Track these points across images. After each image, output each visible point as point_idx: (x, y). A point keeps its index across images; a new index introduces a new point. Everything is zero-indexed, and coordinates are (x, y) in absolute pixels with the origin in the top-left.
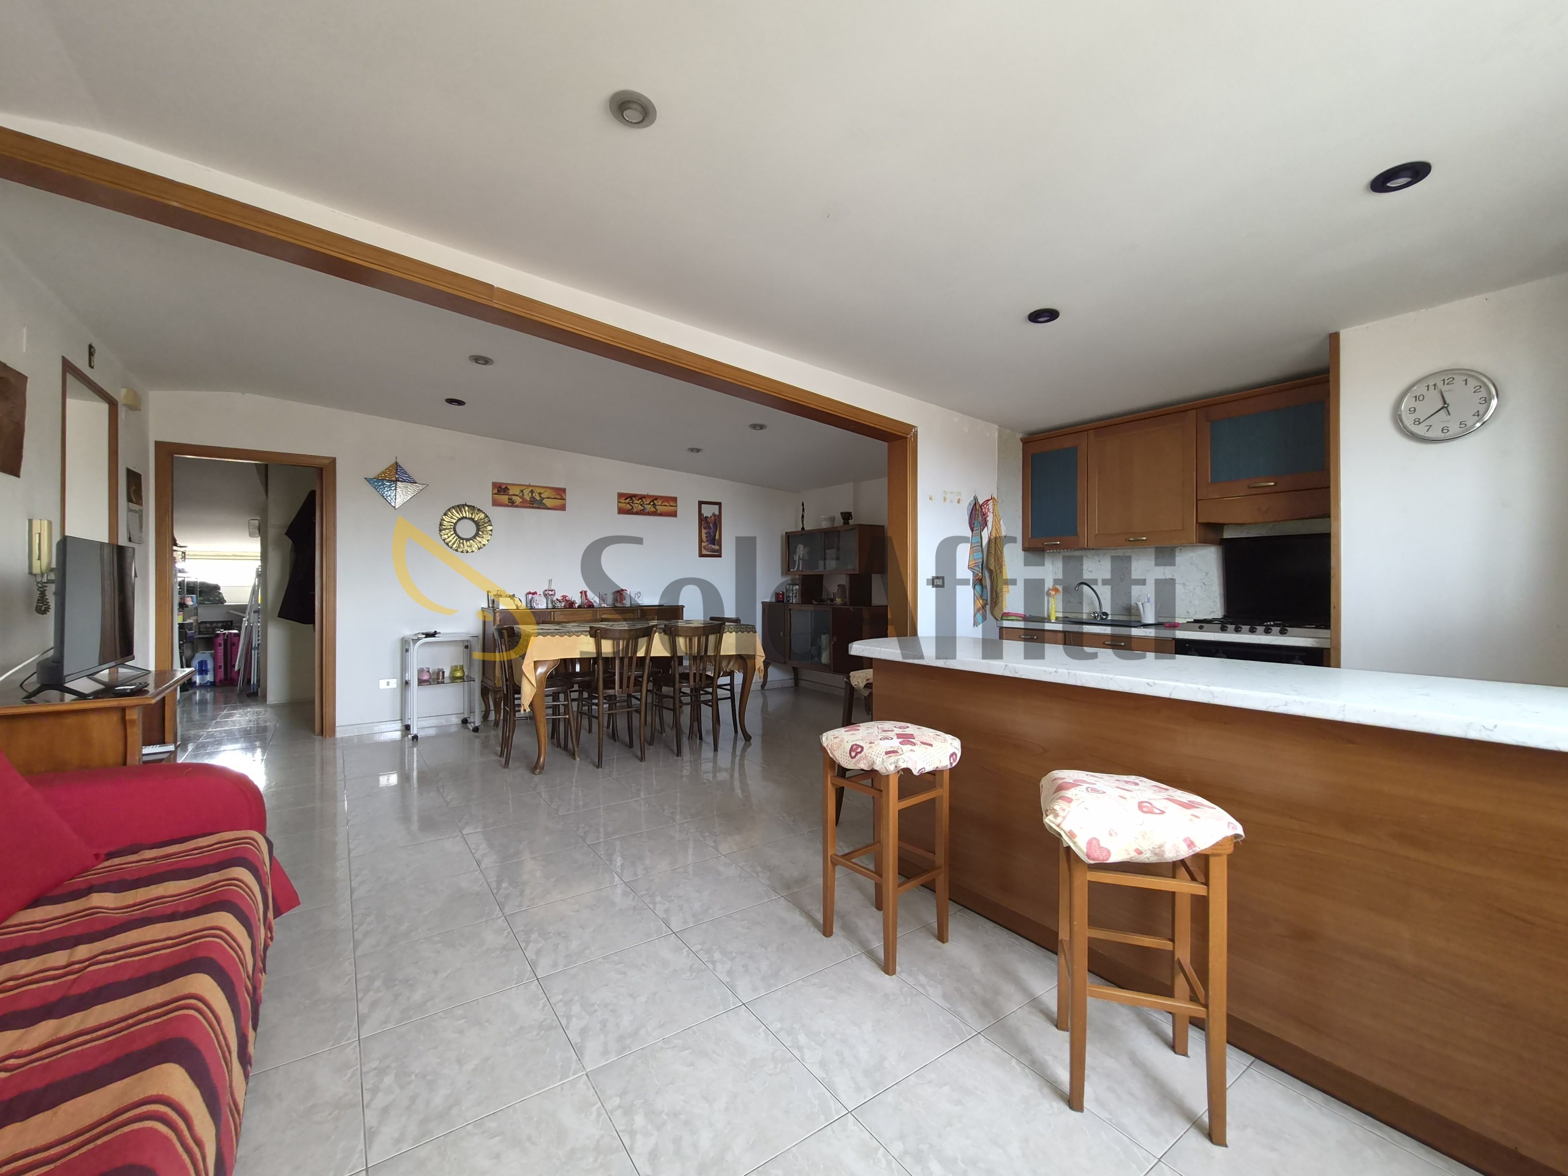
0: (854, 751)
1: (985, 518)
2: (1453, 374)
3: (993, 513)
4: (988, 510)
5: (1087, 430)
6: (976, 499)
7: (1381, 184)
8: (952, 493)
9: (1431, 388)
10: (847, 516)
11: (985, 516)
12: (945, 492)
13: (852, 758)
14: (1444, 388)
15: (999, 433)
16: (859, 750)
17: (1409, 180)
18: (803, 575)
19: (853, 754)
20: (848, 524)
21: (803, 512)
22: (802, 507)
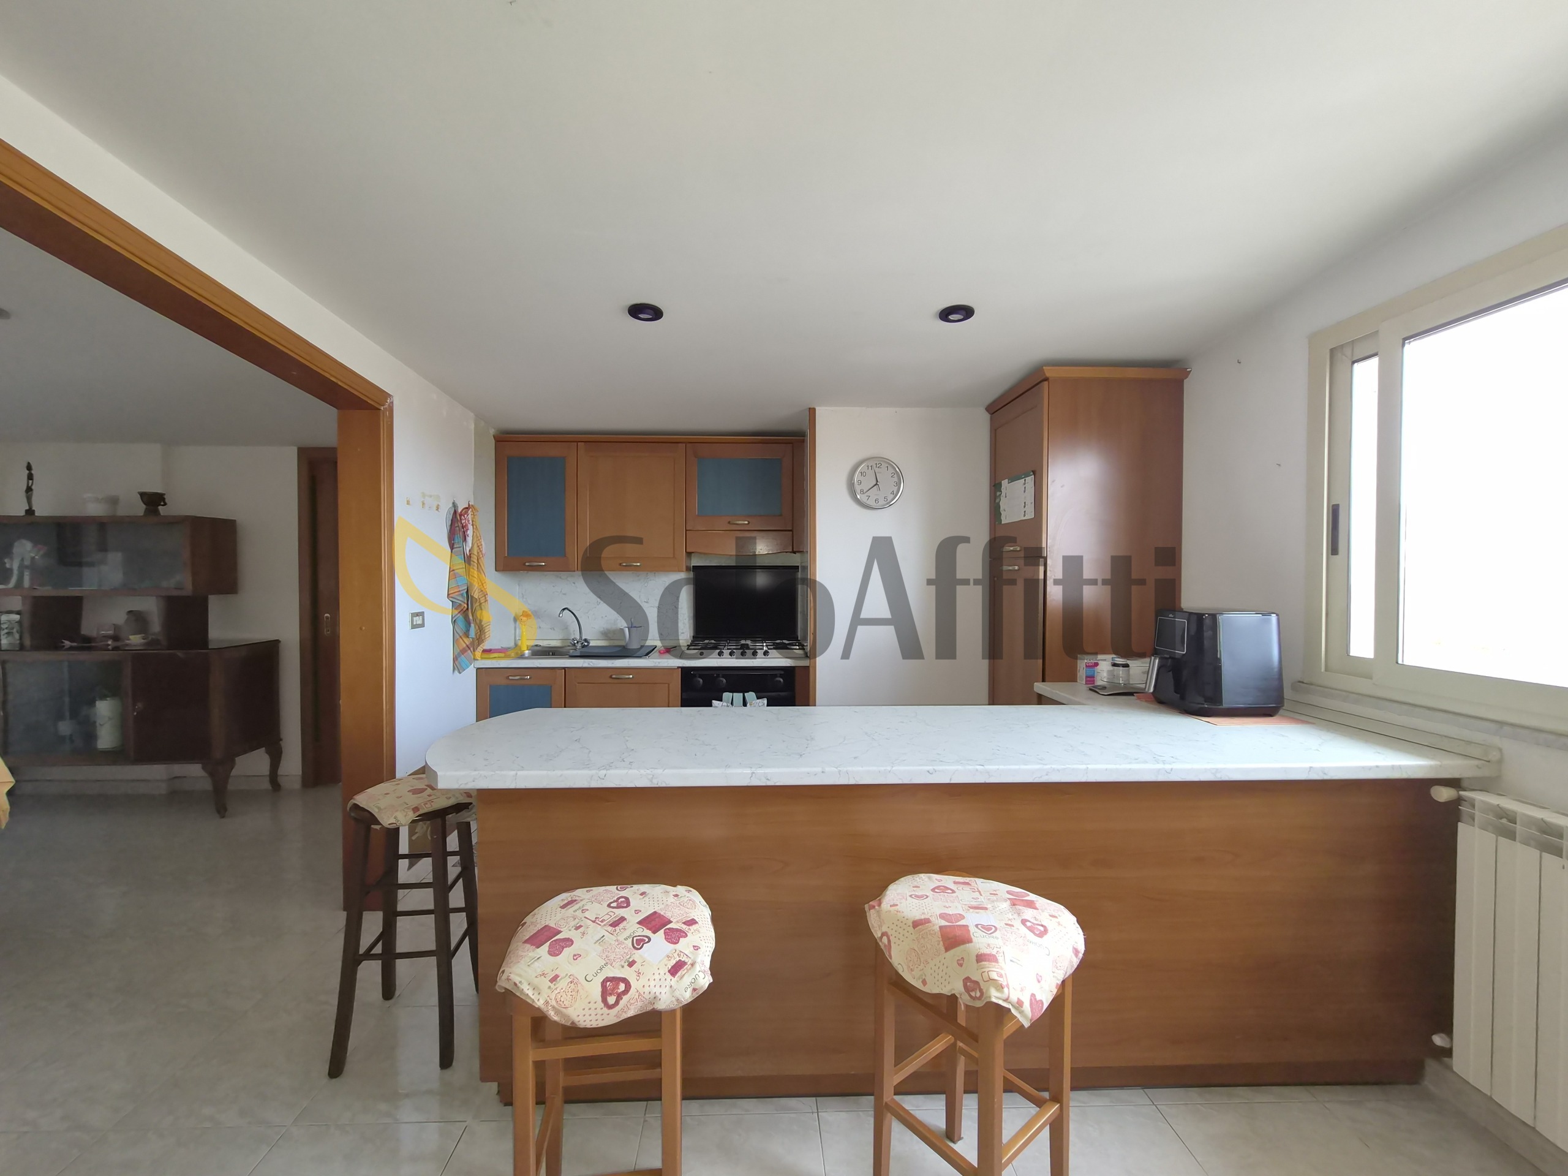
0: (611, 994)
1: (464, 532)
2: (882, 461)
3: (473, 525)
4: (468, 521)
5: (577, 442)
6: (454, 505)
7: (946, 314)
8: (431, 496)
9: (870, 468)
10: (154, 501)
11: (464, 528)
12: (424, 495)
13: (610, 1007)
14: (877, 470)
15: (475, 425)
16: (622, 987)
17: (962, 317)
18: (35, 597)
19: (611, 1000)
20: (157, 512)
21: (30, 481)
22: (28, 472)
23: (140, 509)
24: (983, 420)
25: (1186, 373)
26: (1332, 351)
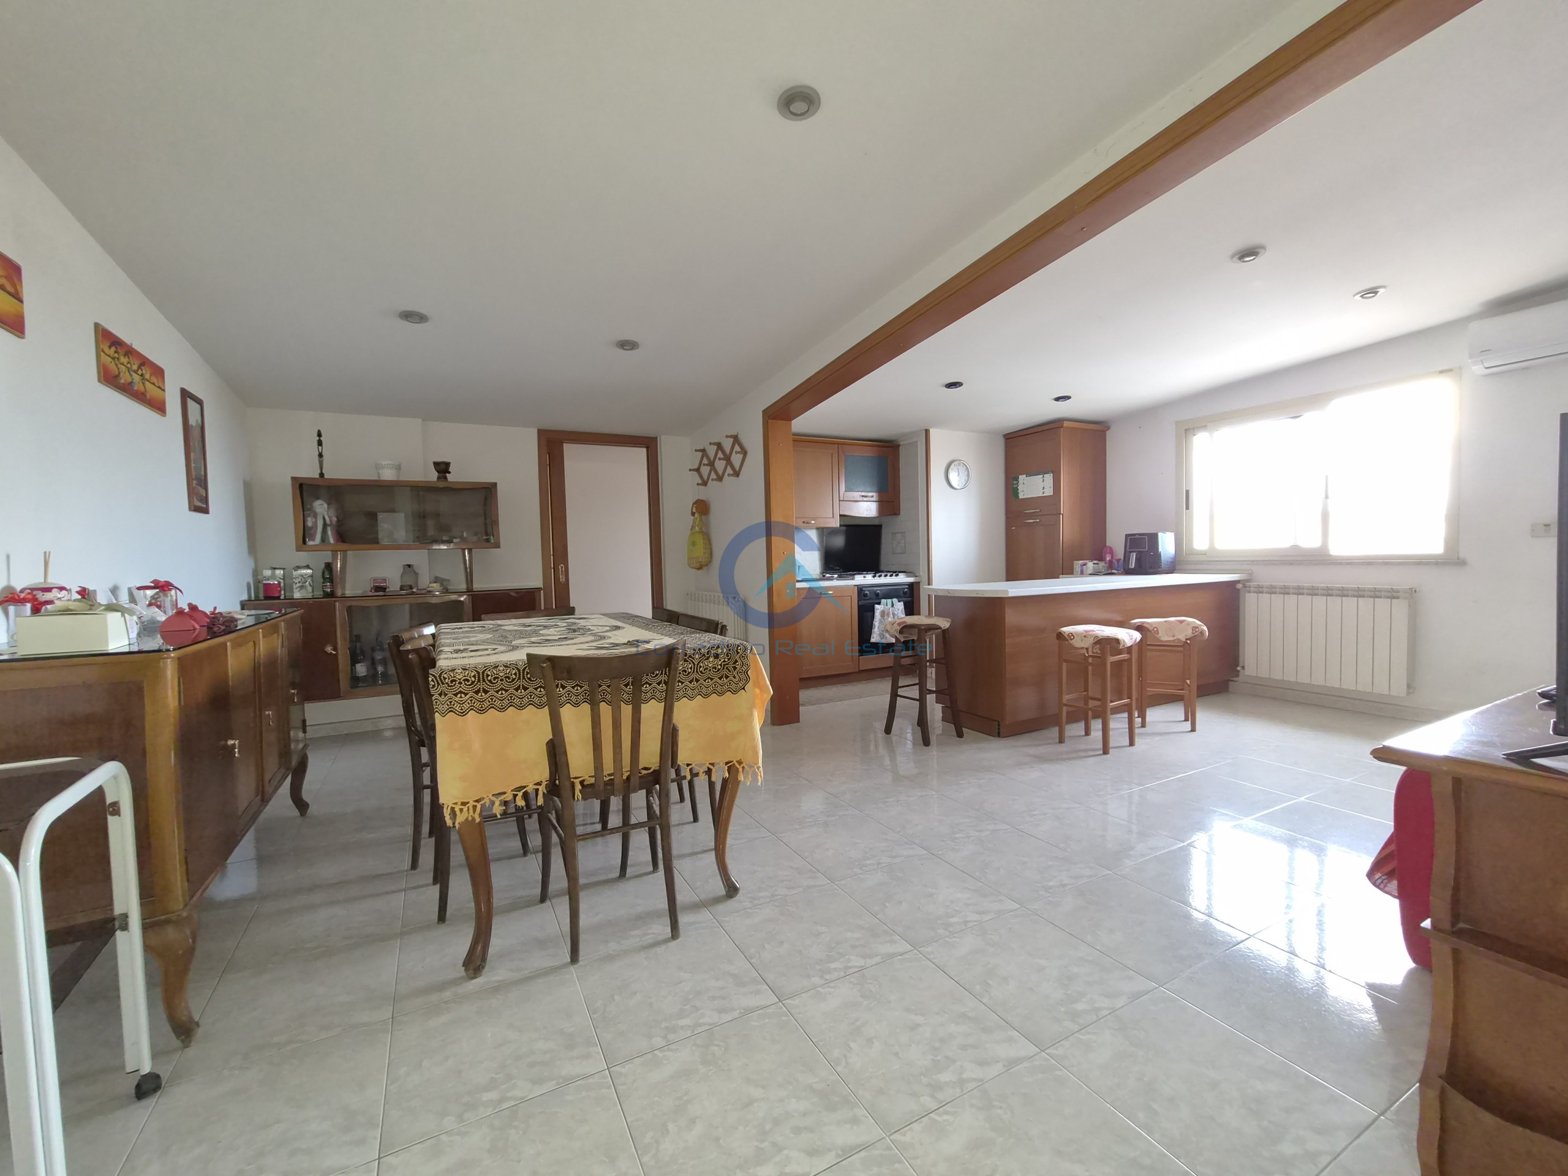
2: (960, 462)
9: (955, 466)
10: (443, 469)
14: (959, 467)
20: (446, 478)
21: (320, 447)
22: (318, 438)
23: (433, 476)
24: (1001, 442)
25: (1108, 428)
26: (1186, 430)
